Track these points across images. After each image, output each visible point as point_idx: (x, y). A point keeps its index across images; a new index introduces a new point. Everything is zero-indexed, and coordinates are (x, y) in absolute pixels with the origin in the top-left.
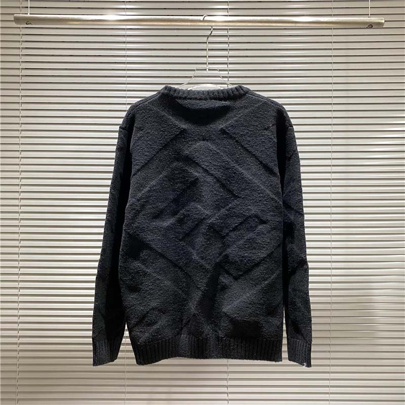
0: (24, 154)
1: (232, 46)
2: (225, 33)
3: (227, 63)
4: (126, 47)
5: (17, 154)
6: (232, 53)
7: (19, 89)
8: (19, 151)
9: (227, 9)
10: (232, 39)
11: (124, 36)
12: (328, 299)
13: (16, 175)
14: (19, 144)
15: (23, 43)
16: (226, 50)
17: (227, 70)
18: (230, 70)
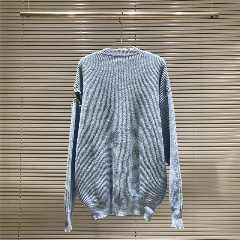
0: (24, 88)
1: (138, 29)
2: (134, 21)
3: (135, 38)
5: (20, 88)
6: (138, 32)
7: (22, 53)
8: (21, 86)
9: (135, 9)
10: (138, 25)
11: (79, 24)
12: (192, 168)
13: (20, 99)
14: (22, 83)
15: (24, 28)
16: (135, 31)
17: (135, 42)
18: (137, 42)
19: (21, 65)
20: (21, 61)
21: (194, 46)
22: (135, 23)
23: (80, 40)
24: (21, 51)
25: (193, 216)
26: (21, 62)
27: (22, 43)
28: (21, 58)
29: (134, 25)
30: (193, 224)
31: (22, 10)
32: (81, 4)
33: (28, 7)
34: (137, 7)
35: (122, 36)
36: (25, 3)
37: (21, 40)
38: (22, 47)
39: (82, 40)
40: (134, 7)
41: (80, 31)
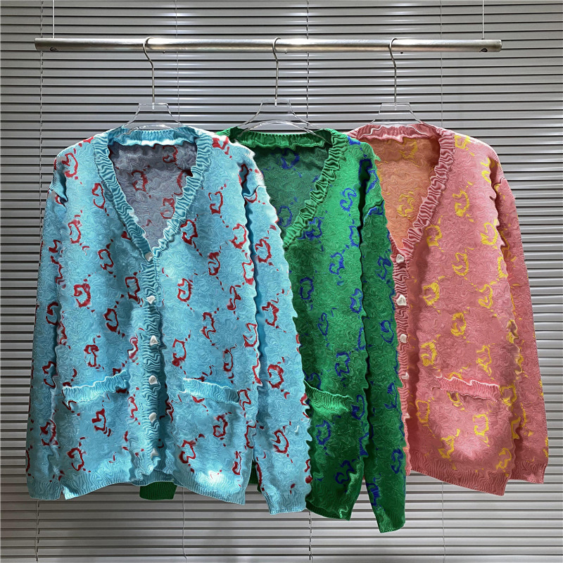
1: (312, 73)
2: (304, 56)
3: (305, 95)
4: (177, 74)
5: (37, 213)
6: (312, 82)
8: (39, 209)
9: (306, 25)
10: (312, 64)
11: (176, 61)
14: (39, 200)
15: (44, 71)
16: (306, 78)
17: (306, 104)
18: (310, 104)
19: (38, 159)
20: (38, 150)
21: (444, 113)
22: (306, 60)
23: (177, 99)
24: (36, 126)
25: (441, 510)
26: (36, 152)
27: (38, 106)
28: (37, 143)
29: (304, 64)
30: (442, 528)
31: (38, 28)
32: (179, 15)
33: (54, 21)
34: (311, 22)
35: (279, 90)
36: (46, 12)
37: (36, 99)
38: (39, 115)
39: (181, 99)
40: (304, 22)
41: (176, 78)
